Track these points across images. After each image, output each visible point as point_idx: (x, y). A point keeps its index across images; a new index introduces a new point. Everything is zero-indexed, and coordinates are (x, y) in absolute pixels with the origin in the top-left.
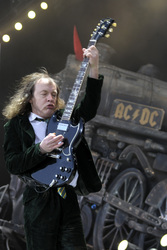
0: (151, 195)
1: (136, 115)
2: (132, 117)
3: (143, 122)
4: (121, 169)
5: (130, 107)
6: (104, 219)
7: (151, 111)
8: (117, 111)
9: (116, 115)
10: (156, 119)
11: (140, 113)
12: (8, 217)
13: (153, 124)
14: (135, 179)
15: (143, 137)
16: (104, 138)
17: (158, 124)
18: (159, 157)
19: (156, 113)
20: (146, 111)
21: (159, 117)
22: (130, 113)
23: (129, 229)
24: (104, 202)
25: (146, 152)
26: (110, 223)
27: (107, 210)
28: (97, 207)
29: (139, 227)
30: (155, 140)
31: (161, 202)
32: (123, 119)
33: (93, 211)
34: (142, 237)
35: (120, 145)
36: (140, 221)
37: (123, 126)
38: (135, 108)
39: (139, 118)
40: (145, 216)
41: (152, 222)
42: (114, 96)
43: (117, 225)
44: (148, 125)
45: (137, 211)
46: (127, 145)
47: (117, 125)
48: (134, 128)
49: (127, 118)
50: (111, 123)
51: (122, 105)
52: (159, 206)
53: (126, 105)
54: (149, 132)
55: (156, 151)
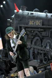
1: (35, 23)
2: (34, 24)
3: (37, 24)
4: (34, 38)
5: (33, 21)
6: (32, 52)
7: (39, 21)
8: (30, 23)
9: (30, 24)
10: (40, 23)
11: (36, 22)
13: (40, 24)
17: (41, 24)
18: (43, 33)
19: (40, 21)
20: (37, 21)
22: (33, 23)
23: (39, 53)
24: (31, 47)
25: (39, 32)
27: (32, 49)
28: (30, 49)
30: (41, 28)
31: (46, 44)
32: (32, 24)
34: (43, 54)
35: (32, 32)
36: (41, 50)
37: (32, 26)
38: (34, 21)
39: (36, 23)
41: (44, 50)
42: (28, 19)
43: (36, 52)
44: (38, 25)
45: (40, 48)
46: (34, 31)
47: (30, 26)
49: (33, 24)
50: (29, 26)
51: (31, 21)
52: (45, 45)
53: (32, 21)
54: (39, 27)
55: (42, 31)
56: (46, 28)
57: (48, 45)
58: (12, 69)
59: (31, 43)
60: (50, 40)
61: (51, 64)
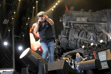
0: (88, 35)
1: (81, 20)
3: (83, 21)
4: (80, 31)
5: (80, 18)
6: (79, 42)
7: (84, 18)
8: (77, 20)
10: (85, 20)
11: (82, 19)
12: (60, 45)
13: (85, 21)
14: (84, 33)
15: (84, 24)
16: (76, 25)
18: (88, 27)
20: (83, 18)
21: (86, 19)
22: (80, 19)
23: (84, 43)
24: (78, 39)
25: (85, 27)
26: (80, 42)
27: (79, 40)
28: (77, 40)
29: (86, 42)
30: (86, 24)
31: (90, 36)
33: (76, 41)
34: (87, 44)
35: (79, 26)
36: (86, 41)
37: (79, 22)
38: (81, 18)
39: (82, 20)
40: (87, 40)
41: (89, 41)
42: (76, 17)
43: (82, 42)
44: (84, 21)
45: (85, 39)
46: (81, 26)
47: (78, 22)
48: (81, 22)
49: (80, 21)
50: (77, 22)
52: (90, 37)
53: (79, 18)
54: (84, 23)
55: (87, 26)
56: (90, 24)
57: (92, 37)
58: (63, 54)
59: (78, 35)
60: (93, 33)
61: (94, 52)
